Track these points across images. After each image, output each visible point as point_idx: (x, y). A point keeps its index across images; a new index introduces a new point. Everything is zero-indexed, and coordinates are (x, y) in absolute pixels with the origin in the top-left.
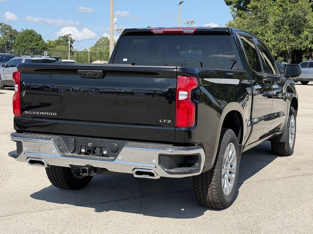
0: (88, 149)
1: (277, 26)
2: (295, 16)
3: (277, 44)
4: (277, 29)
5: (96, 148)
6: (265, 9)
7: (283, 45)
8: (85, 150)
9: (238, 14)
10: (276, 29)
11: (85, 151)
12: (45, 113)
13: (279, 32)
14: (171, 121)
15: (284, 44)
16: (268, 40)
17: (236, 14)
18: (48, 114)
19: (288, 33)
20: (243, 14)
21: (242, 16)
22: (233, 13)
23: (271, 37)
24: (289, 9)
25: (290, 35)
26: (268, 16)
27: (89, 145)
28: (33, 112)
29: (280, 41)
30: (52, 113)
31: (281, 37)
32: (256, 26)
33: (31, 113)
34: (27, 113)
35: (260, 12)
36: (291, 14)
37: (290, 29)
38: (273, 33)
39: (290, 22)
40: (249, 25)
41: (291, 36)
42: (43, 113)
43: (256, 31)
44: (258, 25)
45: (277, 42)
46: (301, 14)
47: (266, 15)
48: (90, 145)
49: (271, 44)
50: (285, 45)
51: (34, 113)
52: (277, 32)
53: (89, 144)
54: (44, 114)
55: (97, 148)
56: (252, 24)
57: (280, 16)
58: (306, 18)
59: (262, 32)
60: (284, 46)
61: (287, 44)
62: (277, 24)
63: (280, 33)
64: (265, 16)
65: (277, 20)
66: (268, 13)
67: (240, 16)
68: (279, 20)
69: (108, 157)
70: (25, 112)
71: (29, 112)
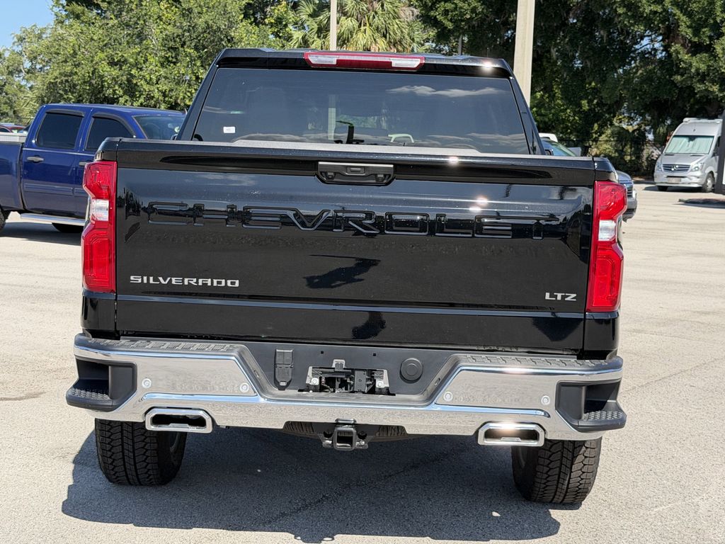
0: (328, 376)
1: (171, 49)
2: (208, 27)
3: (171, 90)
4: (170, 54)
5: (353, 373)
6: (142, 5)
7: (186, 93)
8: (320, 378)
9: (73, 13)
10: (167, 56)
11: (320, 382)
12: (200, 281)
13: (175, 63)
14: (575, 295)
15: (188, 91)
16: (151, 78)
17: (64, 13)
18: (209, 284)
19: (195, 65)
20: (83, 13)
21: (82, 18)
22: (56, 10)
23: (157, 73)
24: (196, 11)
25: (202, 71)
26: (147, 24)
27: (334, 366)
28: (161, 279)
29: (178, 83)
30: (223, 281)
31: (179, 73)
32: (120, 44)
33: (151, 281)
34: (140, 281)
35: (127, 12)
36: (201, 22)
37: (200, 57)
38: (162, 65)
39: (199, 40)
40: (103, 41)
41: (202, 74)
42: (195, 280)
43: (123, 56)
44: (124, 41)
45: (172, 85)
46: (222, 24)
47: (144, 21)
48: (336, 365)
49: (158, 89)
50: (191, 92)
51: (163, 282)
52: (171, 62)
53: (335, 361)
54: (197, 282)
55: (356, 372)
56: (110, 40)
57: (175, 25)
58: (233, 34)
59: (136, 59)
60: (189, 94)
61: (193, 91)
62: (171, 44)
63: (179, 64)
64: (142, 22)
65: (168, 33)
66: (147, 17)
67: (77, 17)
68: (173, 34)
69: (394, 395)
70: (132, 278)
71: (145, 278)
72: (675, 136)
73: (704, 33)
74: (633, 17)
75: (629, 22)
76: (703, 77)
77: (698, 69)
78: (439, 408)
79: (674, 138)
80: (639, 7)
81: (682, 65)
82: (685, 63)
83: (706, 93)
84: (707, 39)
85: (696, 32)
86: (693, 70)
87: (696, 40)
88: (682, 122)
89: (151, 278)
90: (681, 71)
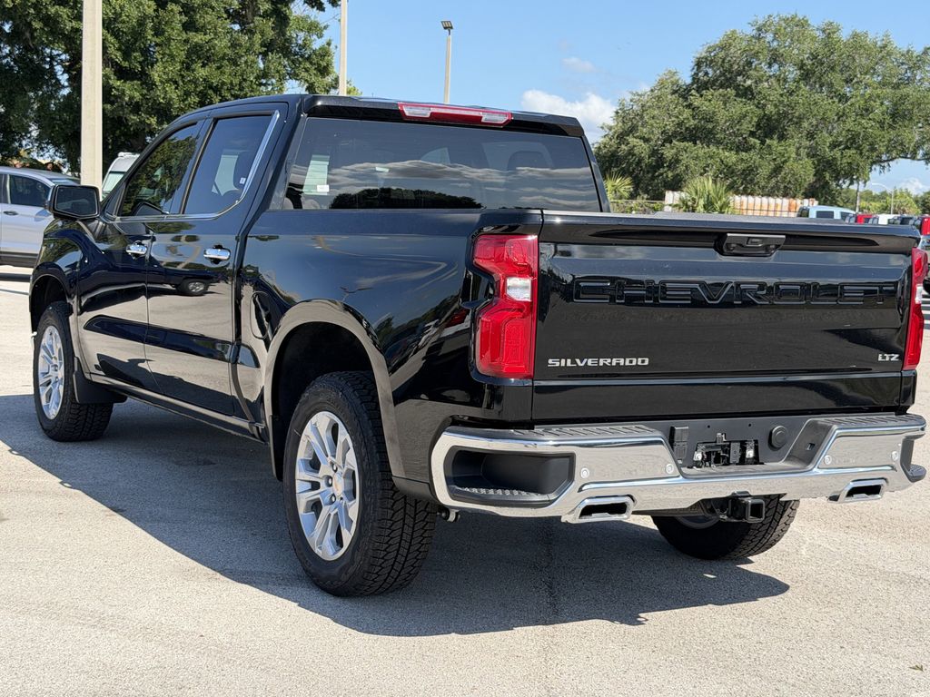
0: (709, 450)
5: (730, 446)
8: (703, 453)
11: (702, 457)
12: (614, 361)
18: (622, 364)
27: (715, 440)
28: (578, 361)
30: (635, 360)
33: (569, 364)
34: (558, 364)
42: (609, 360)
48: (717, 438)
51: (580, 364)
53: (717, 435)
54: (611, 362)
55: (732, 444)
69: (761, 464)
70: (550, 361)
71: (563, 361)
72: (111, 172)
73: (135, 57)
74: (52, 32)
75: (47, 39)
76: (136, 108)
77: (131, 98)
78: (821, 472)
79: (111, 175)
80: (58, 22)
81: (114, 92)
82: (117, 90)
83: (141, 127)
84: (137, 65)
85: (126, 55)
86: (127, 99)
87: (126, 64)
88: (117, 156)
89: (569, 361)
90: (112, 99)
